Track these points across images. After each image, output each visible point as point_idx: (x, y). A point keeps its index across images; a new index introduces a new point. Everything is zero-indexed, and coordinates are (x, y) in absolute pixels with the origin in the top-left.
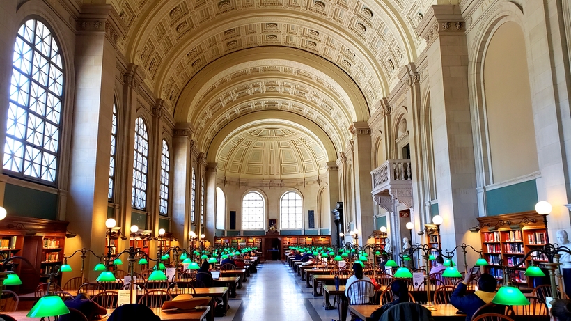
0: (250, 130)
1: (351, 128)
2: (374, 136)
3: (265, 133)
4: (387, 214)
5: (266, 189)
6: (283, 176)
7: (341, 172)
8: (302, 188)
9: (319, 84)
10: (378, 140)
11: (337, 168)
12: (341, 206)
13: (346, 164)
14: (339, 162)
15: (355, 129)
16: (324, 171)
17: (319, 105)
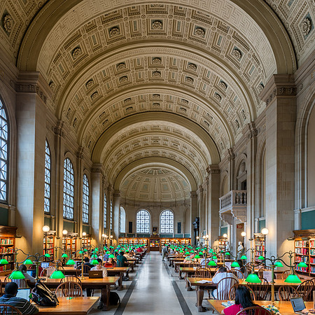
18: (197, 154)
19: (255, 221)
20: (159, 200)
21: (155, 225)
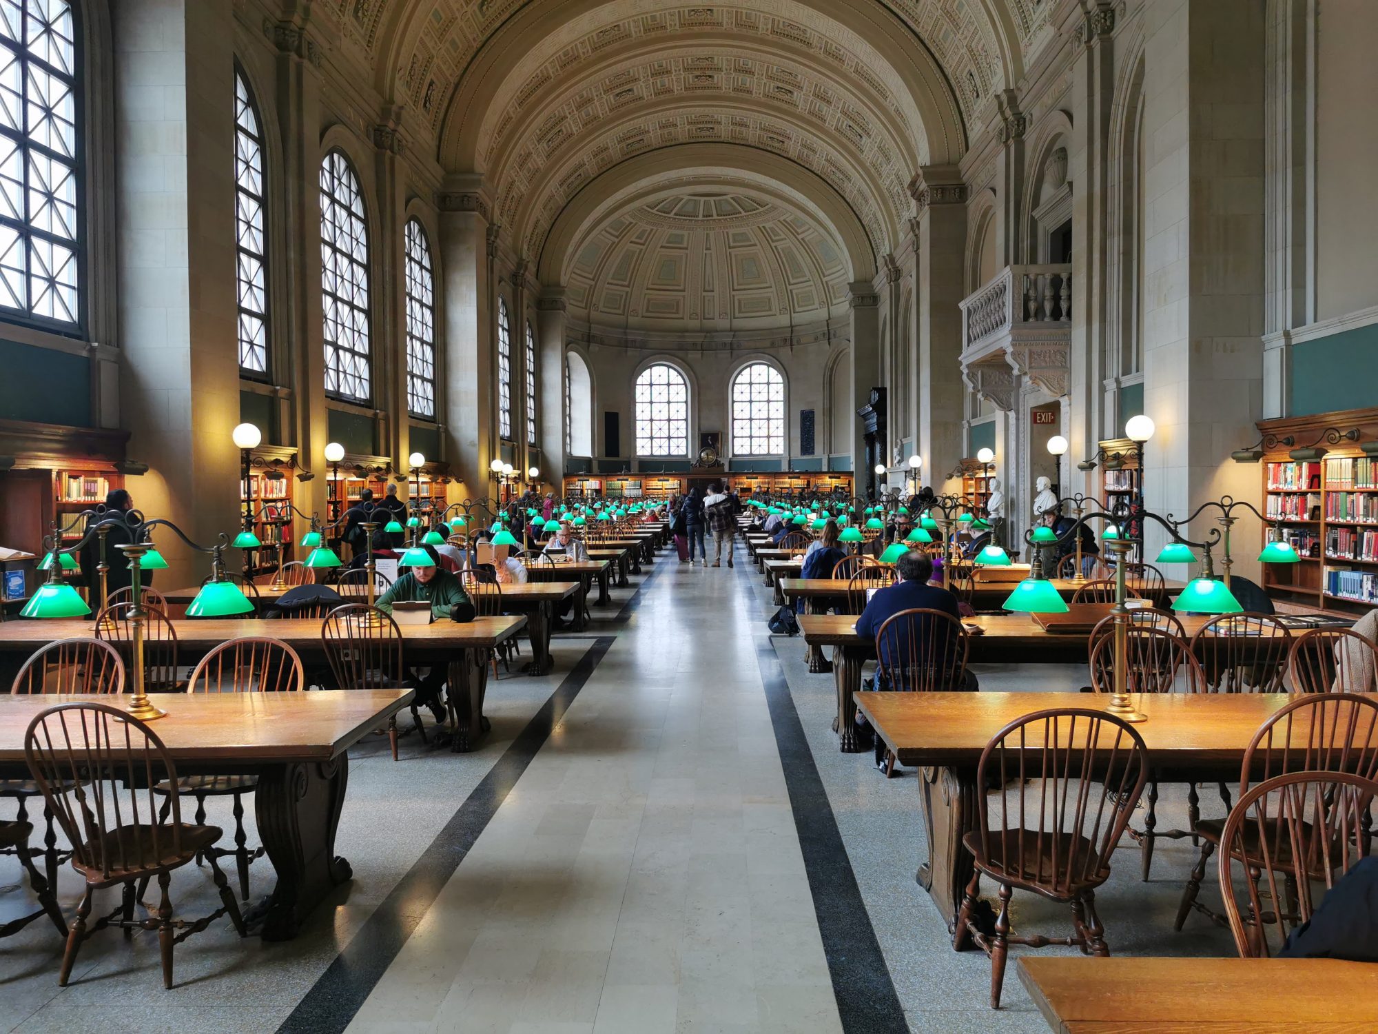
0: (651, 199)
1: (913, 184)
2: (974, 205)
3: (689, 208)
4: (999, 416)
5: (693, 356)
6: (739, 324)
7: (885, 309)
8: (785, 352)
9: (830, 60)
10: (984, 215)
11: (875, 299)
12: (883, 398)
13: (898, 286)
14: (881, 284)
15: (923, 186)
16: (843, 307)
17: (831, 124)
18: (875, 126)
19: (1103, 390)
20: (724, 324)
21: (710, 425)
